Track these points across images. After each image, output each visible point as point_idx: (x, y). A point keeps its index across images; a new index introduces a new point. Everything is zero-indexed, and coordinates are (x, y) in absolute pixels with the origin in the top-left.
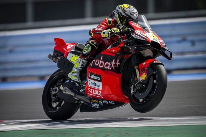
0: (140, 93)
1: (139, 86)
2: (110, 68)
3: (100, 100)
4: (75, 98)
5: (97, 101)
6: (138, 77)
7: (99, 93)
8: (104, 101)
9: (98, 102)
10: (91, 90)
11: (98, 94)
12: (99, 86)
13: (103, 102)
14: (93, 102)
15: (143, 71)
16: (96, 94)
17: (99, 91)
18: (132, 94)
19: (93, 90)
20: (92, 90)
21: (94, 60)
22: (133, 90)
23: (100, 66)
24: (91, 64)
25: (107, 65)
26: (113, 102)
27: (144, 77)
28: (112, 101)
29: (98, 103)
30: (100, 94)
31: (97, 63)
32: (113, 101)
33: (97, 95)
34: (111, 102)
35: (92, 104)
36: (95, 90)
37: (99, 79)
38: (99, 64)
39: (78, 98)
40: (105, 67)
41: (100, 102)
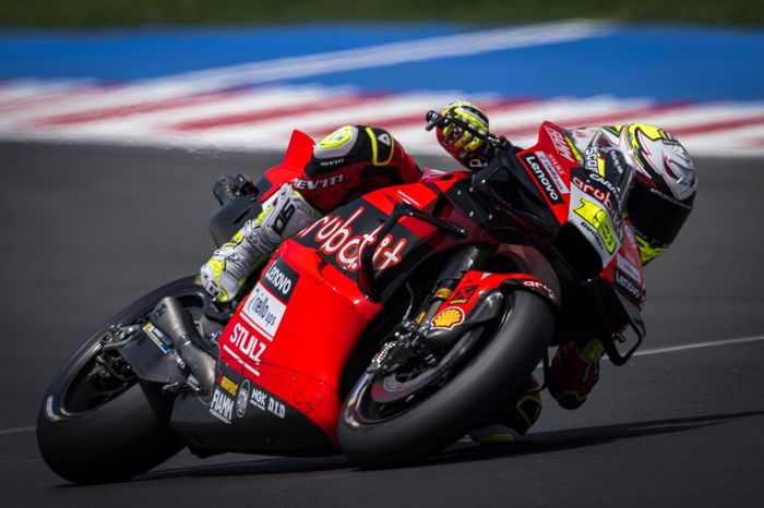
2: (354, 266)
3: (245, 387)
5: (233, 389)
7: (258, 348)
8: (256, 394)
9: (237, 391)
10: (239, 332)
11: (251, 356)
12: (271, 319)
13: (250, 398)
14: (222, 390)
15: (462, 298)
16: (246, 352)
17: (261, 345)
19: (247, 333)
20: (244, 331)
21: (326, 219)
23: (327, 244)
24: (305, 232)
25: (352, 251)
26: (282, 407)
28: (281, 402)
29: (234, 398)
30: (256, 358)
31: (324, 233)
32: (284, 404)
33: (246, 358)
34: (277, 404)
36: (252, 332)
38: (328, 238)
40: (341, 256)
41: (243, 393)
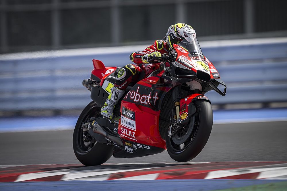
0: (179, 136)
1: (177, 127)
2: (147, 103)
4: (107, 139)
5: (130, 145)
6: (178, 116)
7: (132, 134)
8: (138, 145)
9: (132, 145)
12: (132, 125)
14: (127, 146)
15: (184, 109)
16: (129, 135)
17: (133, 132)
18: (170, 137)
20: (125, 129)
22: (171, 133)
23: (135, 100)
24: (126, 97)
25: (144, 99)
26: (148, 147)
27: (184, 116)
29: (132, 147)
30: (133, 136)
31: (132, 96)
33: (130, 137)
34: (146, 146)
35: (126, 148)
36: (128, 130)
37: (132, 116)
38: (134, 98)
39: (111, 140)
40: (141, 102)
41: (134, 145)
